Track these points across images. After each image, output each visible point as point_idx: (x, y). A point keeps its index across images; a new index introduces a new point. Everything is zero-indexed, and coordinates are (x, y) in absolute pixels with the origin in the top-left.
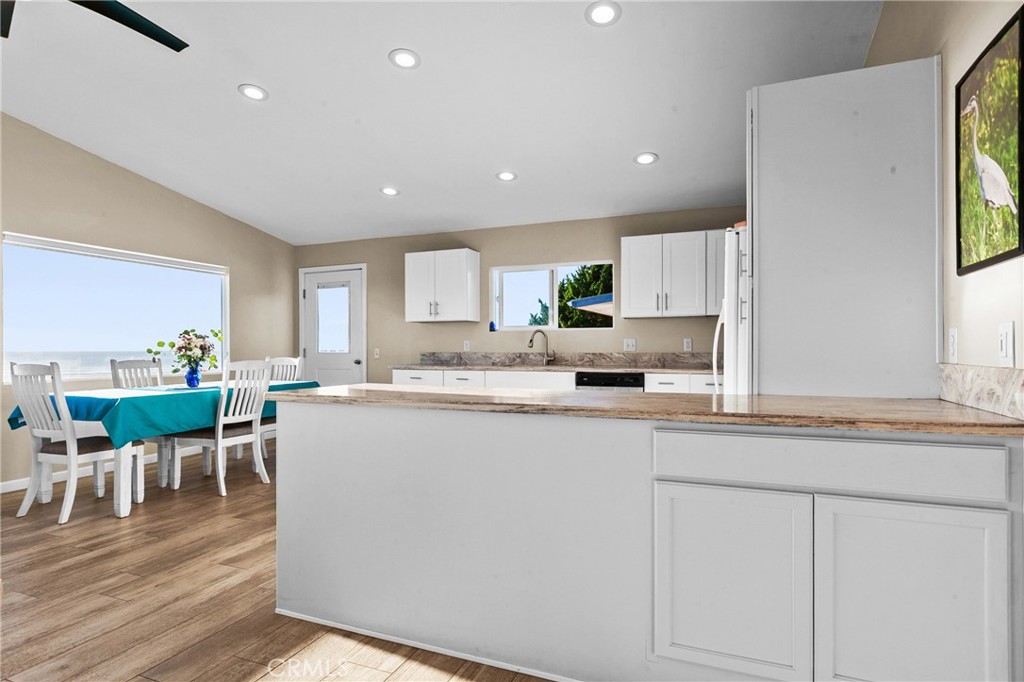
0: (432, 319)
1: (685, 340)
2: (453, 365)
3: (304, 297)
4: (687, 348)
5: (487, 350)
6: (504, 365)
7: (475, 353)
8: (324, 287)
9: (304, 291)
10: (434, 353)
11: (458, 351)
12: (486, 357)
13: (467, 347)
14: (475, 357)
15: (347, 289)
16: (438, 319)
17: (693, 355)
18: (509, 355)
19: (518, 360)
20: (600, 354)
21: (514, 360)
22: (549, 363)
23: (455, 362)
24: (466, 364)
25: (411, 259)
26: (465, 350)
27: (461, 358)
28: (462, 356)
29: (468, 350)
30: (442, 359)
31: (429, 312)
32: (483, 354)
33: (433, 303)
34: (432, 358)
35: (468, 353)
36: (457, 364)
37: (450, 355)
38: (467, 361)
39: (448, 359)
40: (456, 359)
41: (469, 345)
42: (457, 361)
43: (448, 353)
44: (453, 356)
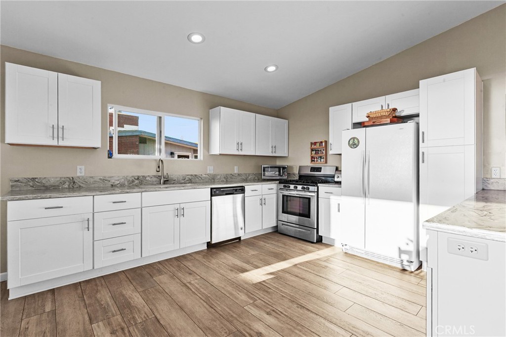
1: (235, 167)
2: (64, 189)
4: (236, 172)
6: (122, 186)
7: (92, 177)
10: (34, 179)
11: (70, 176)
12: (104, 180)
13: (80, 171)
14: (92, 180)
16: (61, 143)
17: (239, 174)
18: (128, 178)
19: (137, 182)
20: (196, 175)
21: (133, 181)
22: (165, 182)
23: (66, 186)
24: (80, 188)
26: (79, 174)
27: (74, 182)
28: (75, 180)
29: (83, 174)
30: (47, 184)
31: (52, 135)
32: (102, 178)
33: (56, 126)
34: (31, 184)
35: (83, 177)
36: (69, 188)
37: (58, 179)
38: (81, 185)
39: (57, 184)
40: (67, 183)
41: (83, 170)
42: (69, 186)
43: (56, 178)
44: (64, 181)
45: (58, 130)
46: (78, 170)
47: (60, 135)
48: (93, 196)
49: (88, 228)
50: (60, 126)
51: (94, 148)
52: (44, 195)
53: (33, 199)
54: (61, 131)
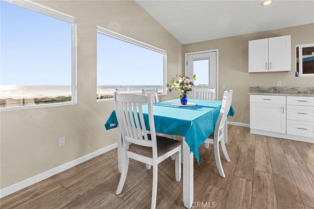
0: (267, 71)
2: (271, 92)
3: (187, 64)
5: (295, 86)
7: (286, 87)
8: (196, 60)
9: (187, 62)
10: (258, 87)
11: (274, 86)
12: (293, 89)
13: (279, 84)
14: (286, 89)
15: (208, 60)
16: (270, 71)
18: (311, 89)
23: (272, 91)
24: (279, 92)
25: (251, 43)
26: (278, 86)
27: (276, 89)
28: (276, 88)
29: (280, 86)
30: (263, 90)
31: (266, 67)
32: (291, 88)
33: (267, 63)
34: (257, 89)
35: (280, 87)
36: (273, 92)
37: (268, 88)
38: (280, 91)
39: (267, 90)
40: (272, 90)
41: (281, 83)
42: (273, 91)
43: (267, 87)
44: (271, 89)
45: (268, 65)
46: (278, 83)
47: (269, 67)
48: (286, 96)
49: (283, 112)
50: (269, 63)
51: (287, 71)
52: (263, 94)
53: (259, 95)
54: (269, 65)
